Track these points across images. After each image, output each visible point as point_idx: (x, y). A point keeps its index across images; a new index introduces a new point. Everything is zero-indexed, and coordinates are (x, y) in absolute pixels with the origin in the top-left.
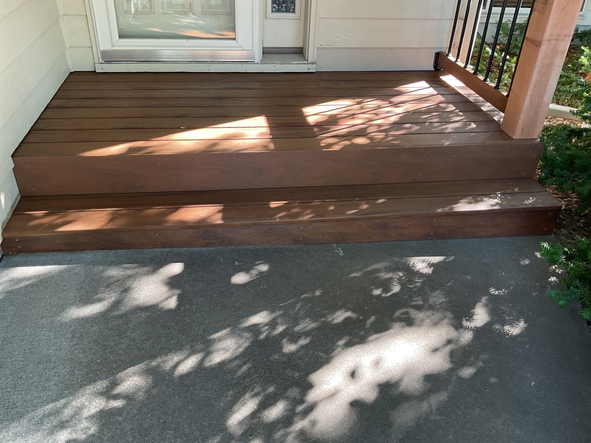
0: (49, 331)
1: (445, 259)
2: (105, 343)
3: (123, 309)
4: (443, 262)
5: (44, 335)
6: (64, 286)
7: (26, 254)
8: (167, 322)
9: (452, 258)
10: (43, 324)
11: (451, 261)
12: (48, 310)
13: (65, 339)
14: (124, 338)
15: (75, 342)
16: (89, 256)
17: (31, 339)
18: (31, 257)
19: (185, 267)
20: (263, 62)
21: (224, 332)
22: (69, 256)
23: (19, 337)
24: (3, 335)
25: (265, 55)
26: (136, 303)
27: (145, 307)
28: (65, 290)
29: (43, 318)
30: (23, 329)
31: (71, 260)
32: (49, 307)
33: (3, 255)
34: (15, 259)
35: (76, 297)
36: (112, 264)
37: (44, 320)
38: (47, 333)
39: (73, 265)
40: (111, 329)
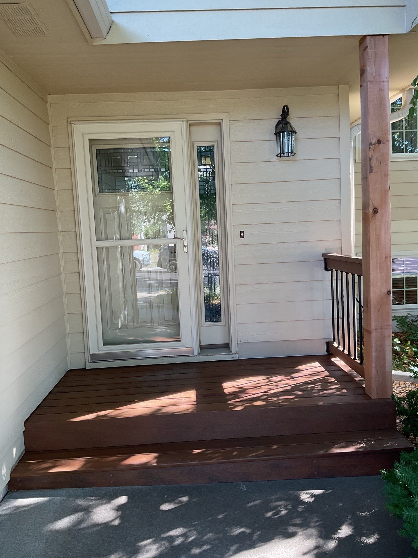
0: (32, 538)
1: (325, 491)
2: (67, 546)
3: (83, 526)
4: (323, 494)
5: (28, 540)
6: (46, 510)
7: (23, 491)
8: (111, 534)
9: (330, 491)
10: (28, 534)
11: (329, 493)
12: (33, 525)
13: (42, 543)
14: (80, 543)
15: (48, 545)
16: (64, 492)
17: (19, 543)
18: (27, 493)
19: (129, 499)
20: (200, 354)
21: (149, 541)
22: (51, 492)
23: (12, 541)
24: (2, 540)
25: (202, 350)
26: (92, 522)
27: (97, 524)
28: (45, 513)
29: (29, 530)
30: (16, 537)
31: (52, 494)
32: (33, 523)
33: (8, 492)
34: (16, 494)
35: (52, 517)
36: (78, 497)
37: (30, 531)
38: (31, 539)
39: (53, 498)
40: (72, 538)
